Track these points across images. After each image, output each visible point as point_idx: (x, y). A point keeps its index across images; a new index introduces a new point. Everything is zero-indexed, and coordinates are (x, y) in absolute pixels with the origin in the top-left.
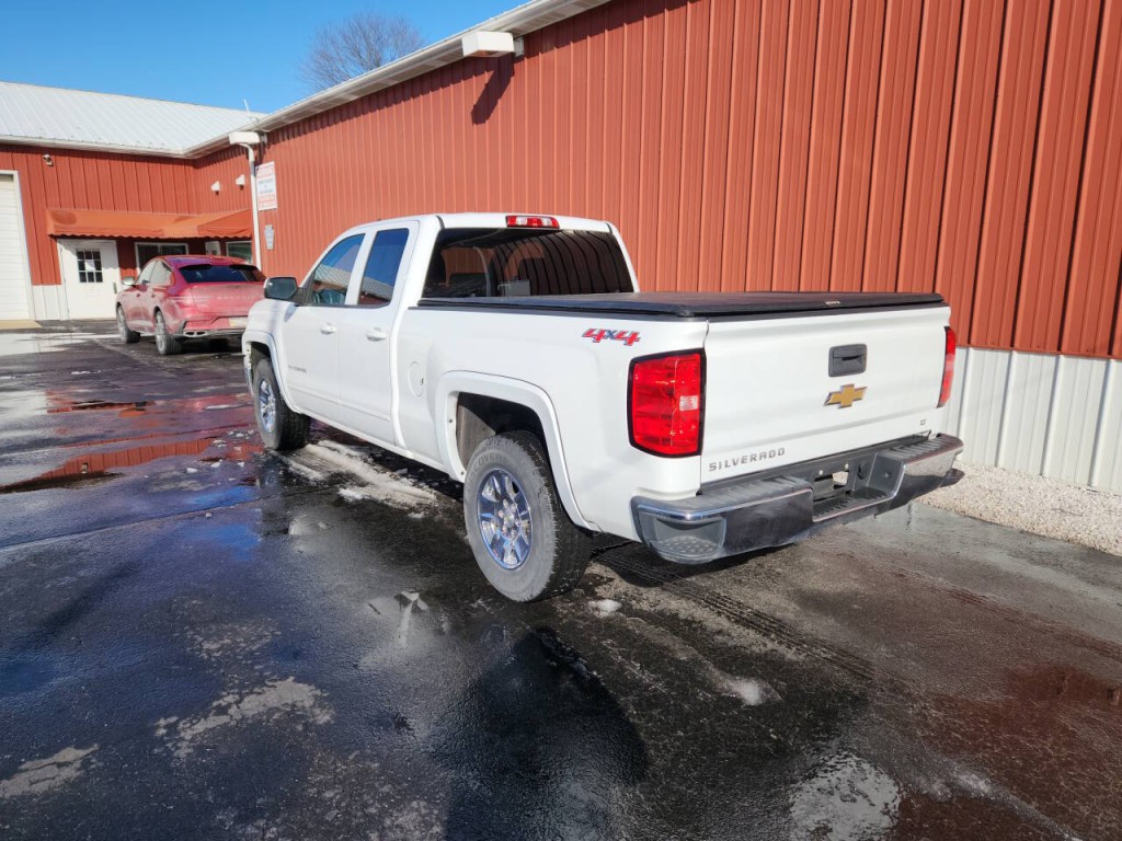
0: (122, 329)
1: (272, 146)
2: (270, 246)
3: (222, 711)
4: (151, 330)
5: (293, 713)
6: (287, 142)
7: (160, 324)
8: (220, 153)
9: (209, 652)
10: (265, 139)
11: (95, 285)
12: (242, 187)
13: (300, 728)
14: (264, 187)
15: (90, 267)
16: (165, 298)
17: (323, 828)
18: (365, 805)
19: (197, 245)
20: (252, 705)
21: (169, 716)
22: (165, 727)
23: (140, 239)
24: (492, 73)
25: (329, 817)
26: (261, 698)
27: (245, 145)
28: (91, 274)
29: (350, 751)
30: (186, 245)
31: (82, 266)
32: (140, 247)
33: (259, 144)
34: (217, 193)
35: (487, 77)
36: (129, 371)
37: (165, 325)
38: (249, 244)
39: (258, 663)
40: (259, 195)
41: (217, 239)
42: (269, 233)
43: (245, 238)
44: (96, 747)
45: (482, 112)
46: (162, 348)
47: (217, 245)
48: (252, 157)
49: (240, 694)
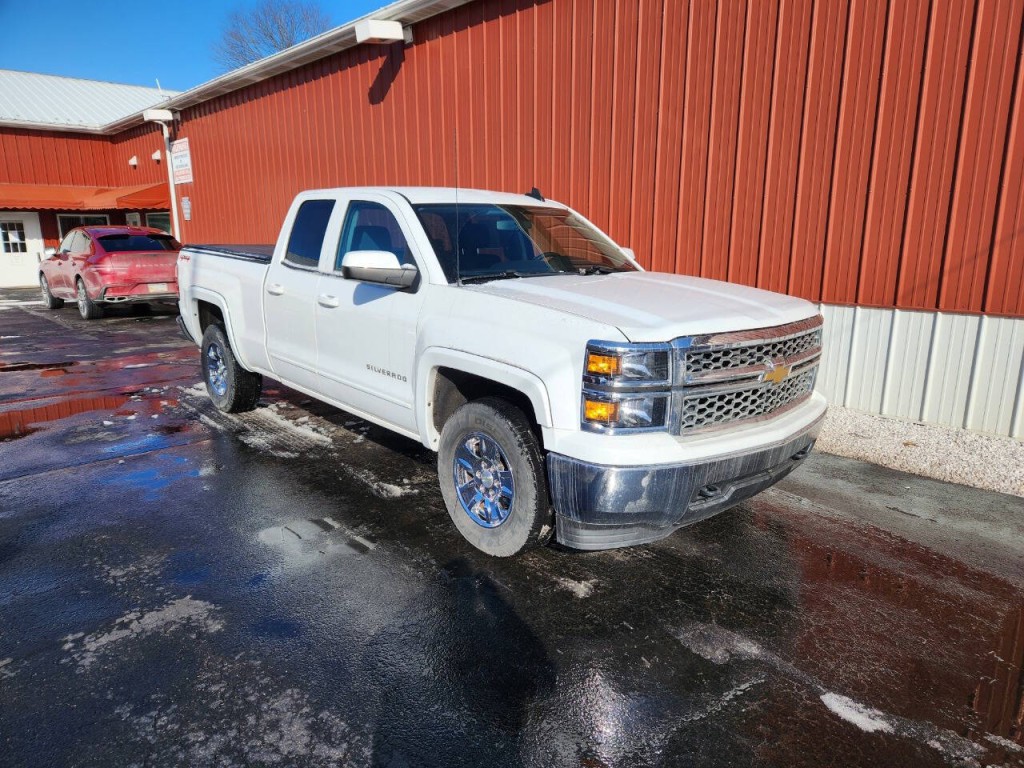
0: (45, 295)
1: (185, 124)
2: (187, 217)
3: (124, 626)
4: (74, 296)
5: (188, 626)
6: (199, 119)
7: (82, 291)
8: (136, 129)
9: (114, 578)
10: (178, 116)
11: (20, 254)
12: (158, 161)
13: (194, 636)
14: (179, 163)
15: (14, 238)
16: (85, 266)
17: (208, 715)
18: (246, 695)
19: (118, 216)
20: (151, 620)
21: (77, 632)
22: (72, 641)
23: (61, 211)
24: (385, 58)
25: (213, 706)
26: (161, 615)
27: (160, 122)
28: (15, 245)
29: (236, 653)
30: (107, 216)
31: (6, 237)
32: (62, 219)
33: (173, 121)
34: (135, 166)
35: (380, 62)
36: (53, 334)
37: (86, 292)
38: (168, 215)
39: (160, 586)
40: (175, 170)
41: (136, 210)
42: (186, 203)
43: (163, 210)
44: (8, 660)
45: (377, 94)
46: (84, 313)
47: (137, 216)
48: (166, 134)
49: (141, 612)
